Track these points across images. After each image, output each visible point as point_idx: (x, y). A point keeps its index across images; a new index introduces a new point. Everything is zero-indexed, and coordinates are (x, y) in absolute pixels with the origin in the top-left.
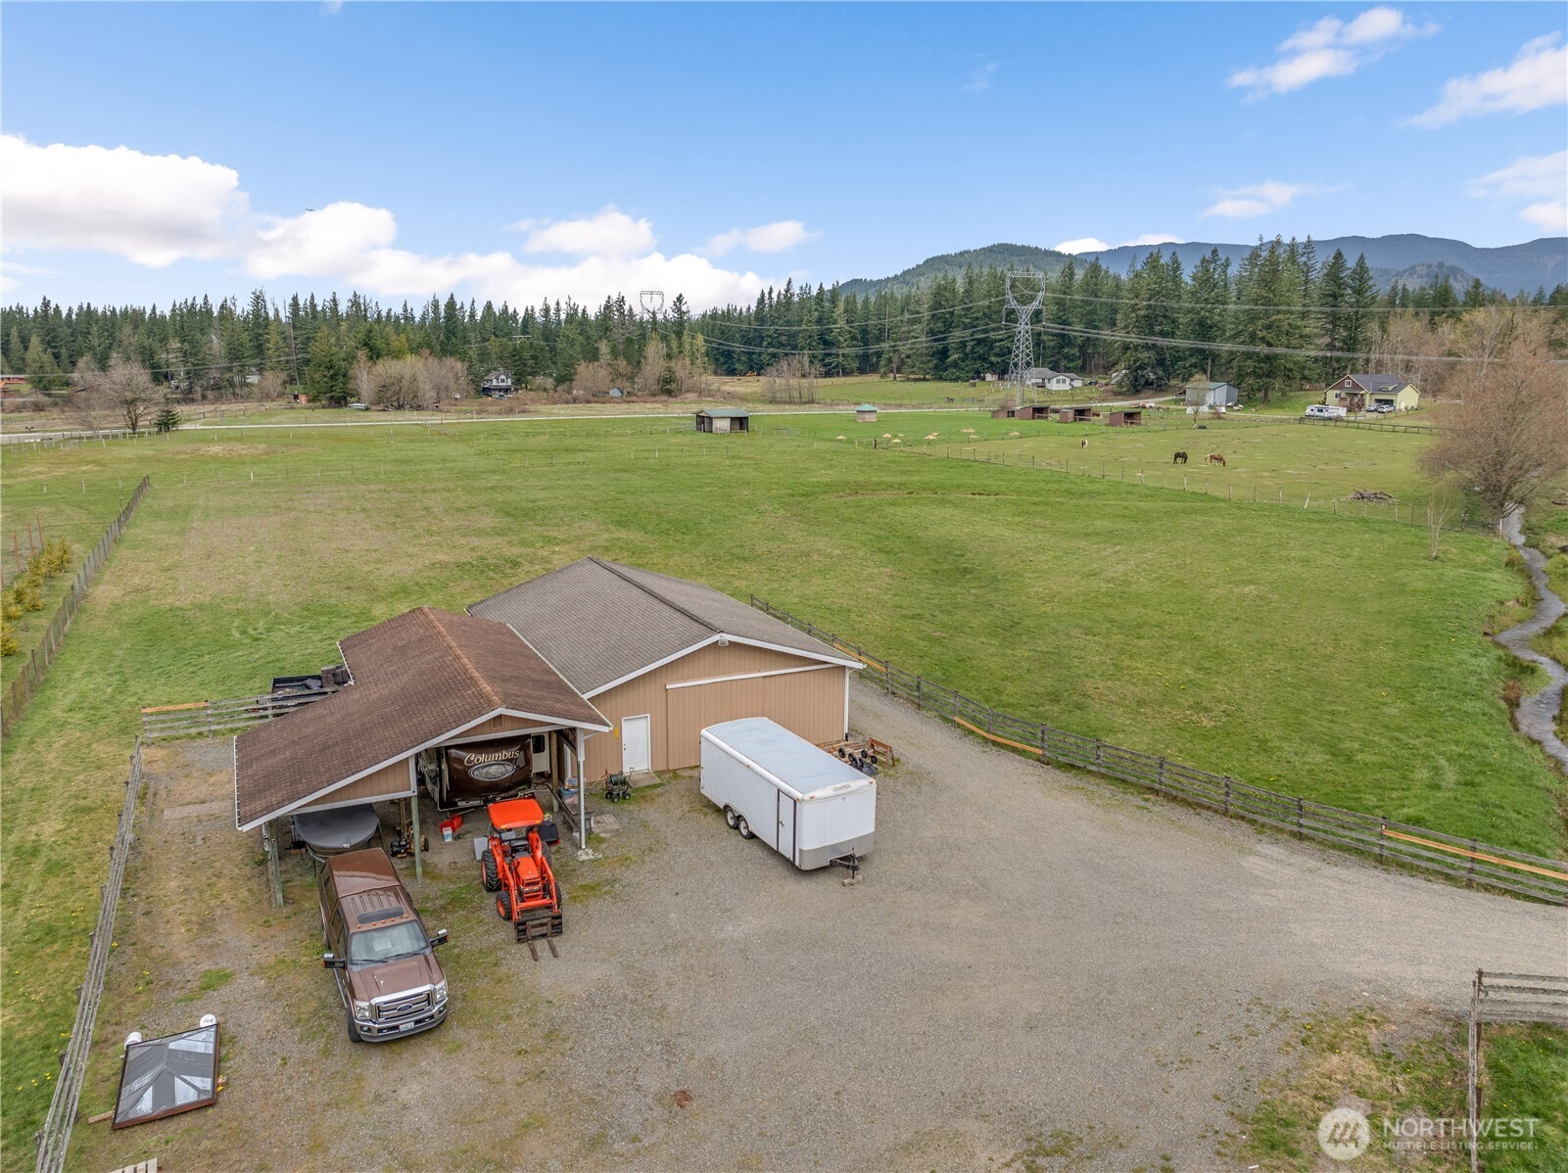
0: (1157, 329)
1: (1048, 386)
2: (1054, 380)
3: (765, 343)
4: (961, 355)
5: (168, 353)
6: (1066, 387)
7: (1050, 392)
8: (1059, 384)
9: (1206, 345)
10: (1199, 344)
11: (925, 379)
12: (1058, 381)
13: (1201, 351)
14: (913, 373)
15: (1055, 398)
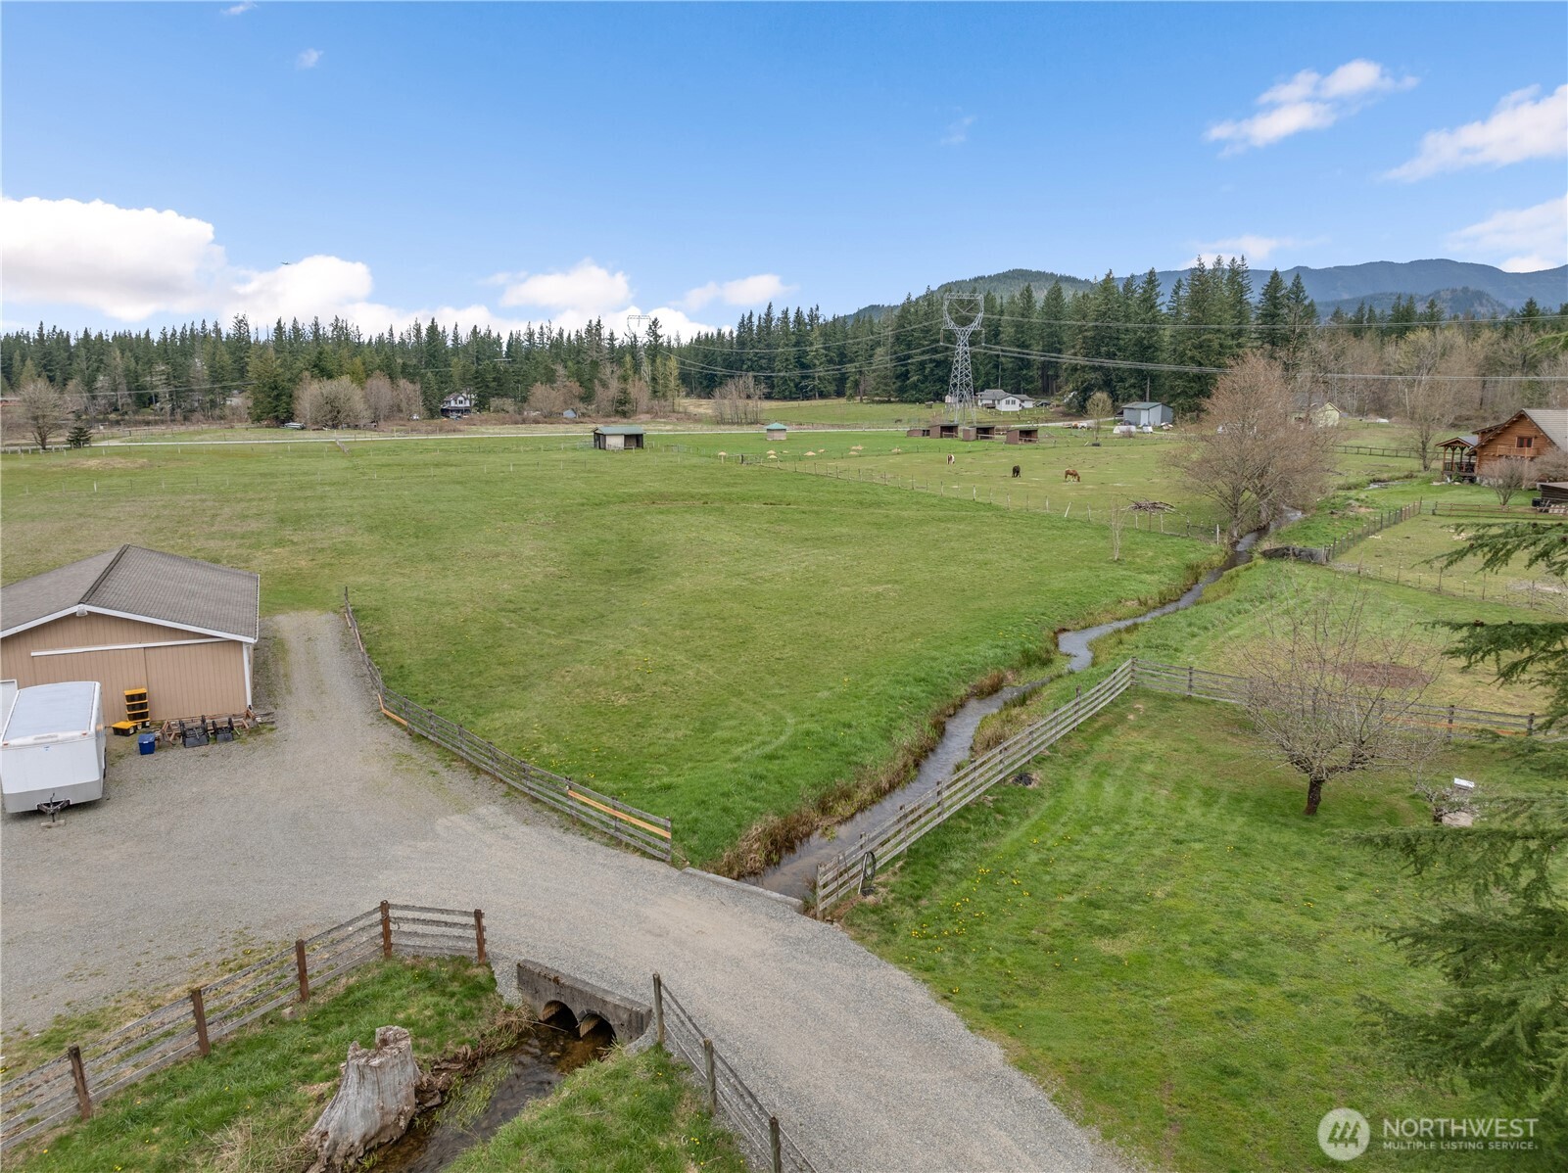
0: (1103, 349)
1: (998, 407)
2: (1004, 401)
3: (745, 367)
4: (921, 377)
5: (152, 376)
6: (1016, 408)
7: (999, 413)
8: (1009, 405)
9: (1145, 366)
10: (1138, 365)
11: (889, 402)
12: (1008, 402)
13: (1140, 372)
14: (877, 395)
15: (1001, 419)
